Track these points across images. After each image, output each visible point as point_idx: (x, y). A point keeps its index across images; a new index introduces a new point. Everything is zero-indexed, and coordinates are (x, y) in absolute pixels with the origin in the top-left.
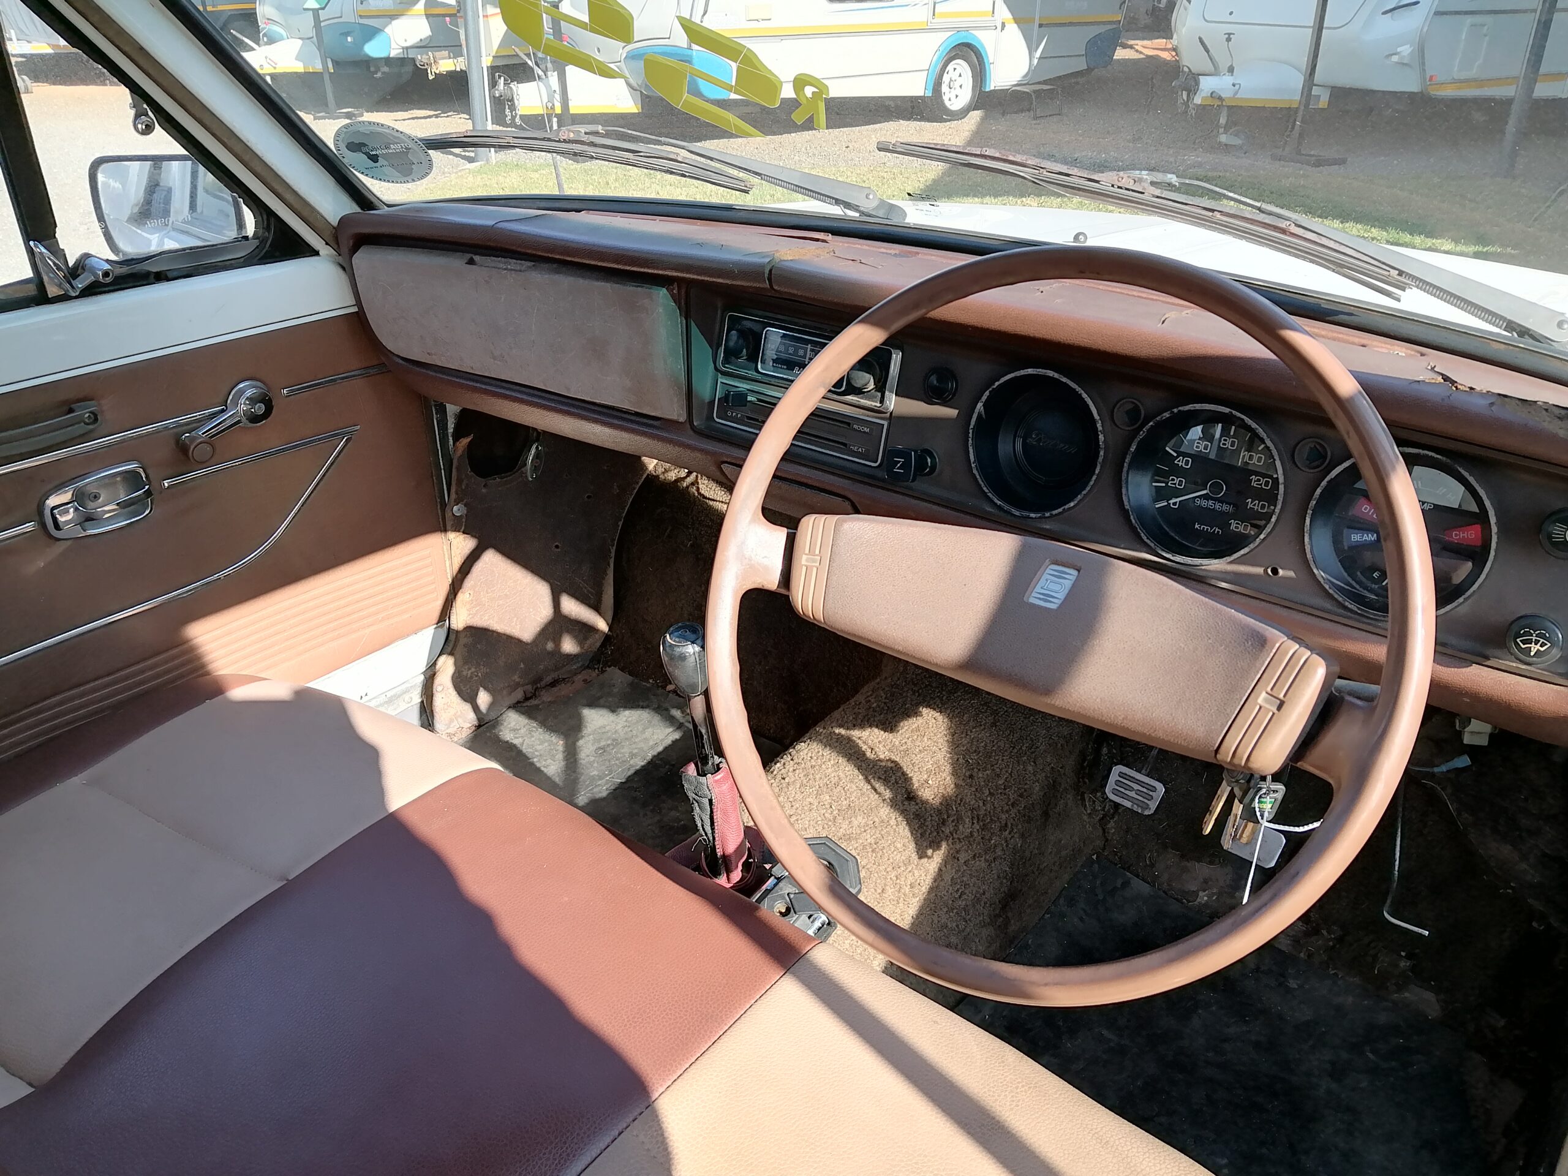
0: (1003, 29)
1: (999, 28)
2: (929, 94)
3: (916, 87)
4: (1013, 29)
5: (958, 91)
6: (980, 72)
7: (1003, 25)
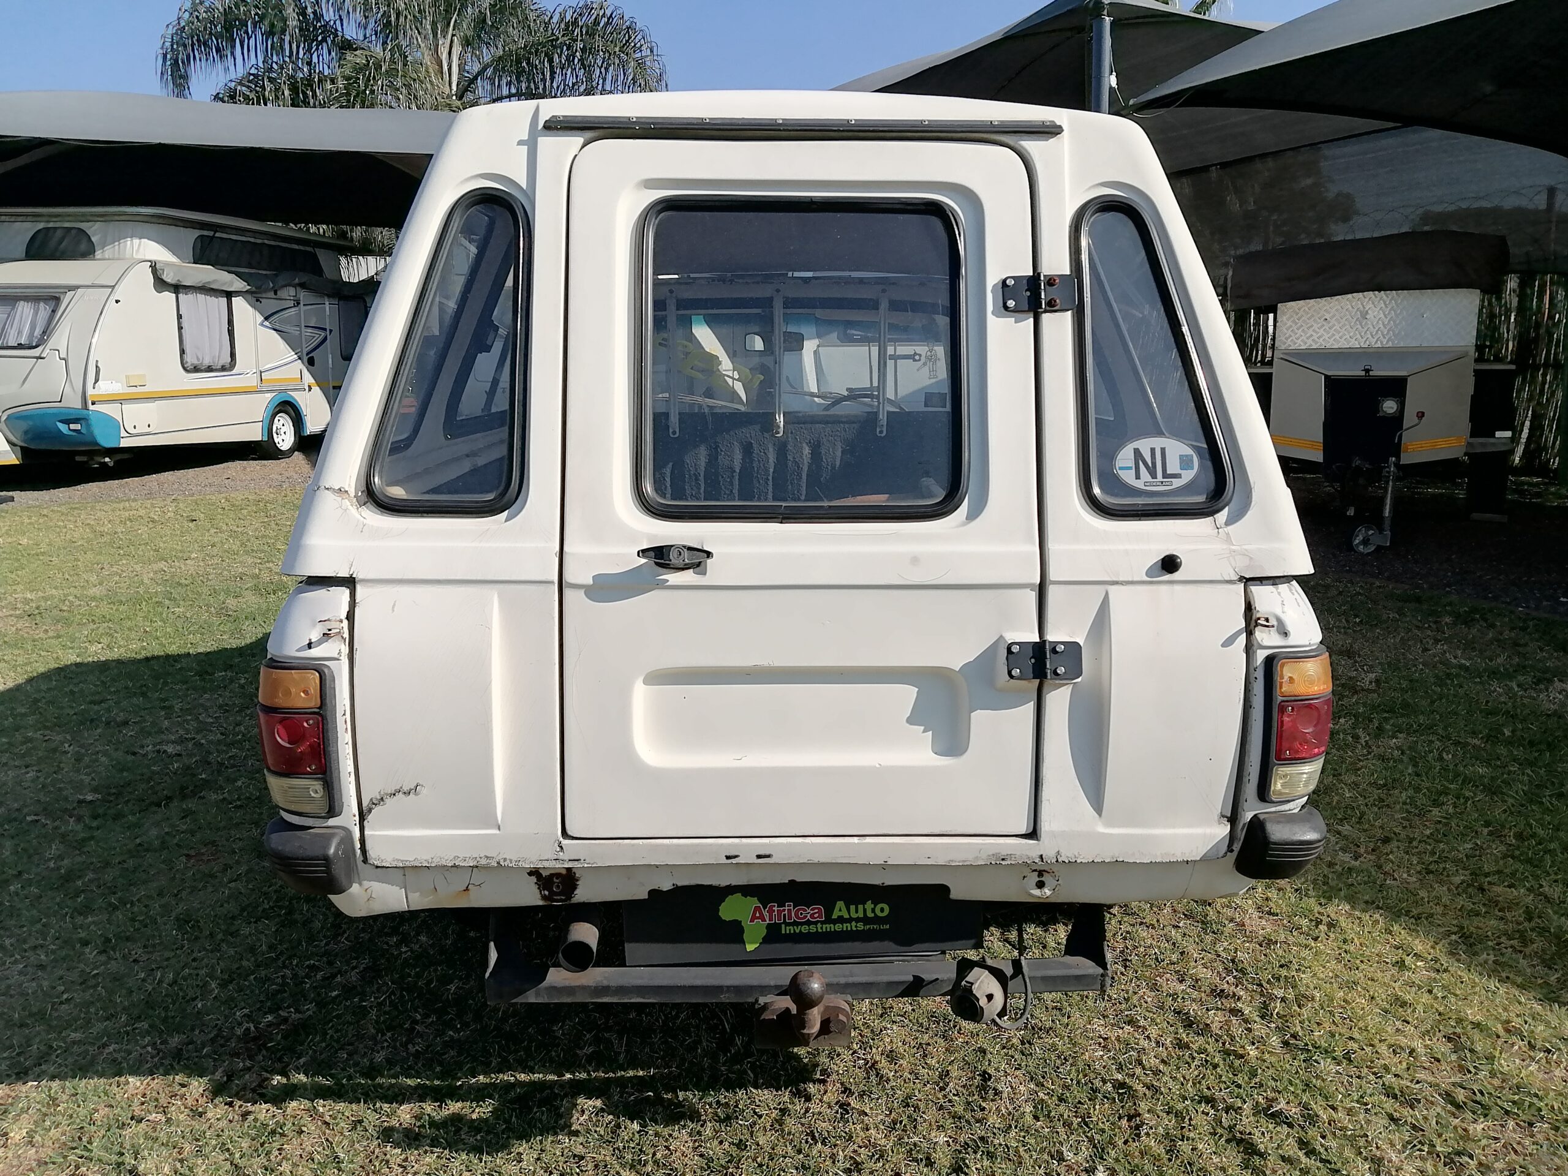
0: (310, 390)
1: (307, 389)
2: (265, 439)
3: (255, 434)
4: (316, 389)
5: (283, 436)
6: (298, 420)
7: (310, 389)
